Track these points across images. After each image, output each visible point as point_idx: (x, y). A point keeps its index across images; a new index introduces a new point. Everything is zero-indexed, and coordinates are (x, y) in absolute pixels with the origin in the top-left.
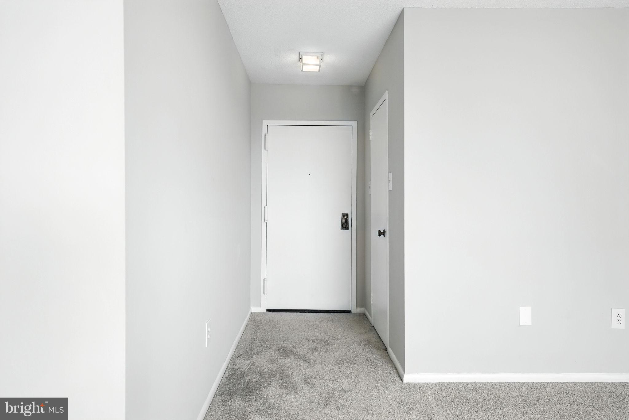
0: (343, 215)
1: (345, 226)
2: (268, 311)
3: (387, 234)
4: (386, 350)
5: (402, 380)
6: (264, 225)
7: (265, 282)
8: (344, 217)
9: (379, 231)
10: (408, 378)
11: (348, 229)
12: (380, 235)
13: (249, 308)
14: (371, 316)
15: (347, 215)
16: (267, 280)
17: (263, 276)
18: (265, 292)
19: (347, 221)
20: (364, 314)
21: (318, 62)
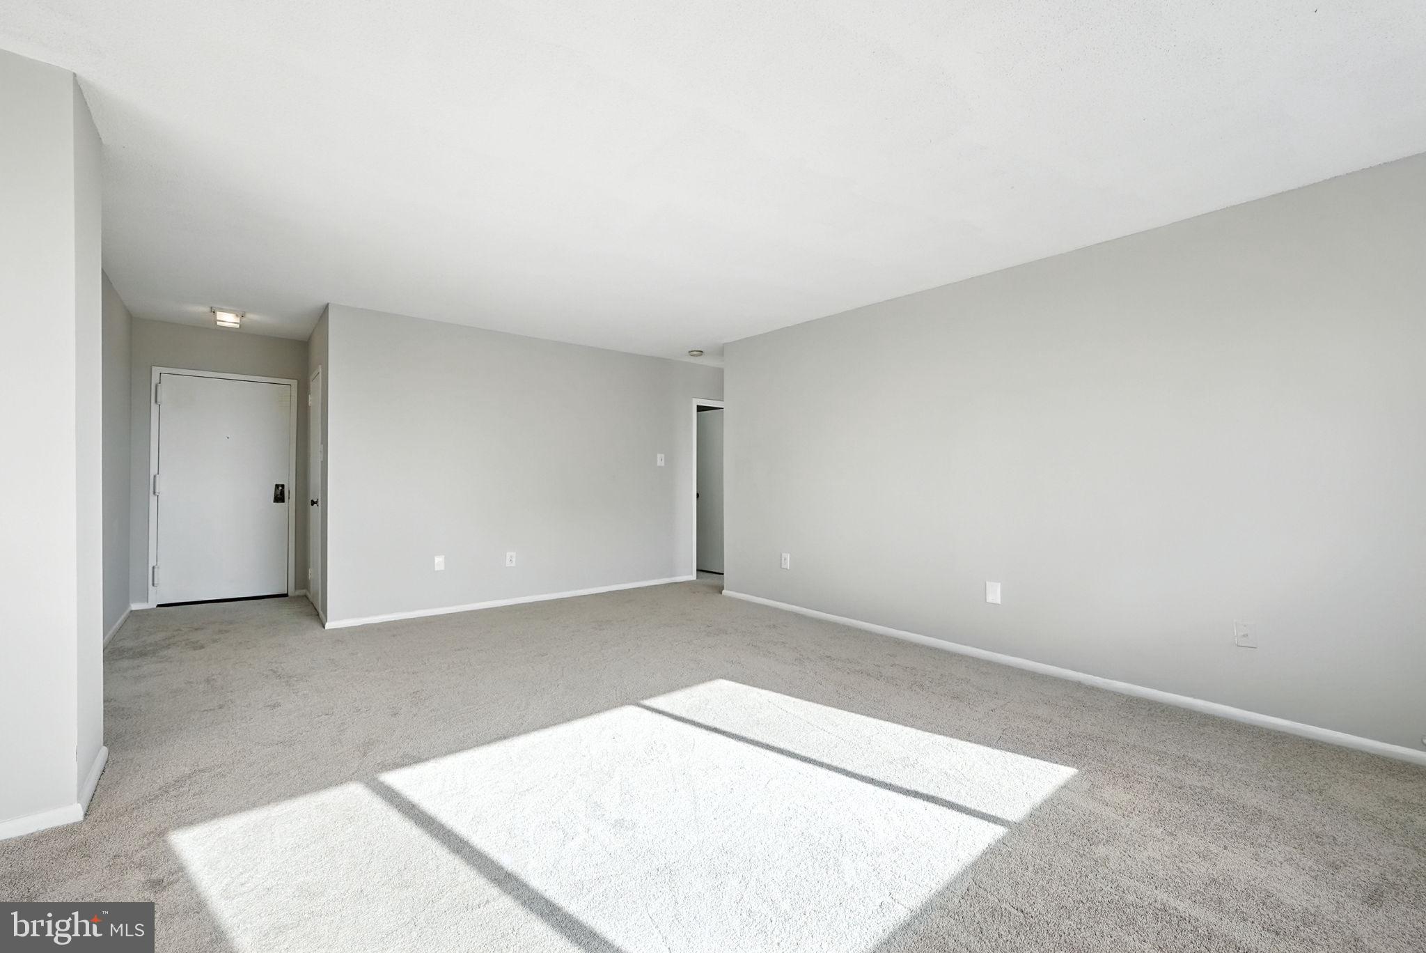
0: (277, 486)
1: (279, 497)
2: (159, 606)
3: (320, 503)
4: (318, 615)
5: (324, 628)
6: (153, 499)
7: (156, 570)
8: (278, 488)
9: (312, 501)
10: (328, 626)
11: (283, 501)
12: (312, 505)
13: (127, 604)
14: (310, 593)
15: (283, 486)
16: (158, 568)
17: (152, 563)
18: (156, 582)
19: (282, 493)
20: (306, 596)
21: (238, 320)
